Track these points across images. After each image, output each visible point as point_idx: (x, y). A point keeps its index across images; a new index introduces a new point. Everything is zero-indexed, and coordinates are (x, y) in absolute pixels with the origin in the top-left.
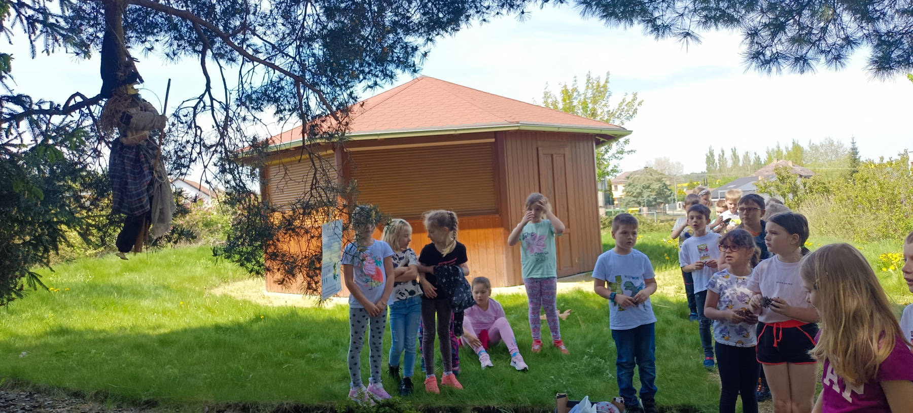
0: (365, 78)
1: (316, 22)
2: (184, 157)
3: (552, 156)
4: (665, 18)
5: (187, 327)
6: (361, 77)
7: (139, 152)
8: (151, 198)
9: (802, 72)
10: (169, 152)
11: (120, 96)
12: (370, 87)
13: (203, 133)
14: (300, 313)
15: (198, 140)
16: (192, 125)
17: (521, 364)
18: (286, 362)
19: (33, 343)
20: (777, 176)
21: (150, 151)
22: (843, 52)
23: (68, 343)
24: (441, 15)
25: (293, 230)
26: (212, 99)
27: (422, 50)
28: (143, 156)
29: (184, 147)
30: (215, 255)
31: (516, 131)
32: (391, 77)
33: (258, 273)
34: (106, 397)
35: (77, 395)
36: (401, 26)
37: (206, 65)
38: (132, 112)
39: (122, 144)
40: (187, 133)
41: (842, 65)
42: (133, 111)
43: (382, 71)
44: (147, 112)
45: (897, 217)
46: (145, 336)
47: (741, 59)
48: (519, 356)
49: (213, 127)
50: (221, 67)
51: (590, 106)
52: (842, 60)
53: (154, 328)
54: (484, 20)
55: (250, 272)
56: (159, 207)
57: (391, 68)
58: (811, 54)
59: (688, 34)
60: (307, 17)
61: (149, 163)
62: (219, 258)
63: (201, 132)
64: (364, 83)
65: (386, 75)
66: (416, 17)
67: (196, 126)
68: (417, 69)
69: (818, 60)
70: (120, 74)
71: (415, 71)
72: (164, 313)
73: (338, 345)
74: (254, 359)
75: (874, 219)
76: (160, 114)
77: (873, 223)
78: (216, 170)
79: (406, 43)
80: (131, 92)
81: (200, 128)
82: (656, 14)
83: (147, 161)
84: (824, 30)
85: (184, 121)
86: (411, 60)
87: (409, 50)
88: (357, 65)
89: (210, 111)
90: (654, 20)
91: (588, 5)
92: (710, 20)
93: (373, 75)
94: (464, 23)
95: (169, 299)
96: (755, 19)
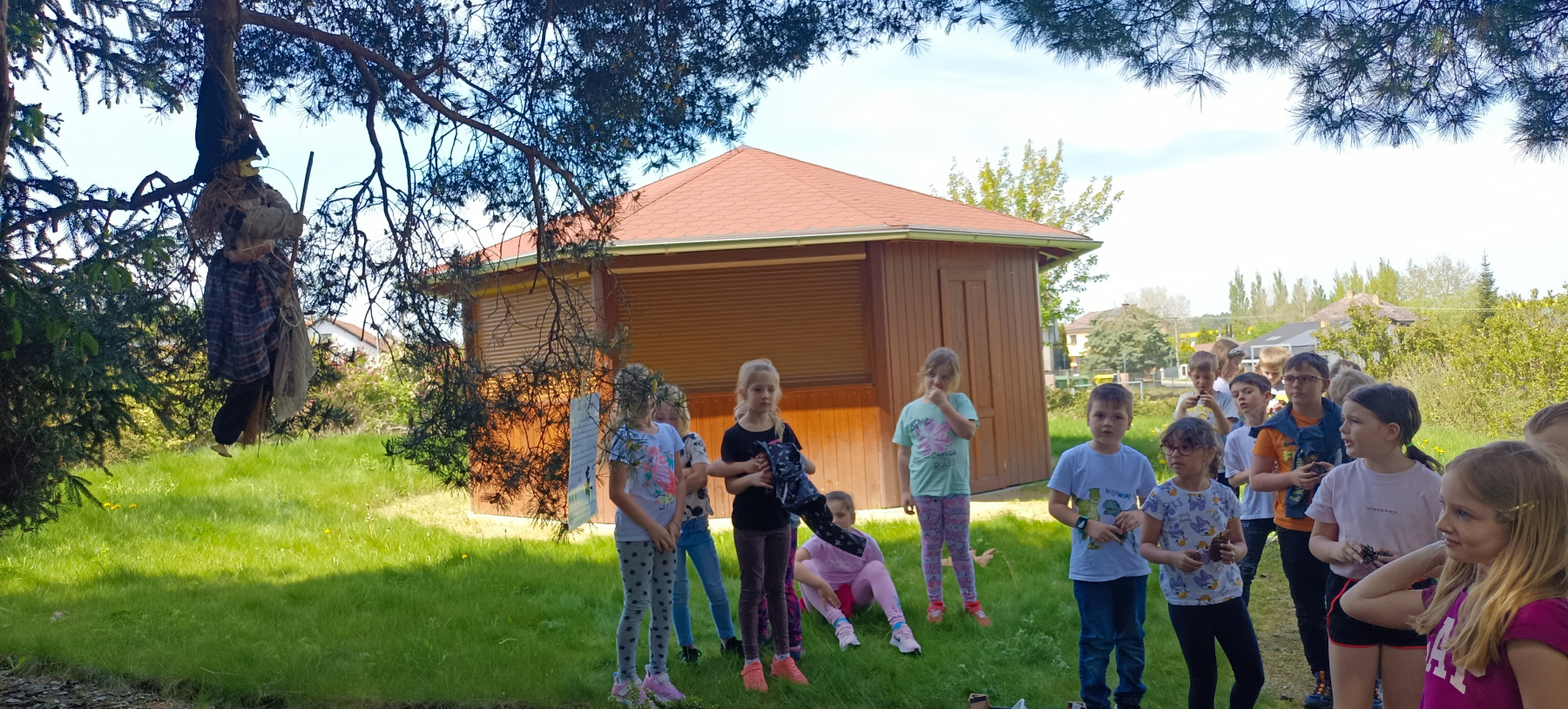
0: (646, 151)
1: (563, 55)
2: (336, 283)
3: (964, 283)
4: (1163, 47)
5: (337, 571)
6: (640, 148)
7: (256, 275)
8: (273, 356)
9: (1396, 143)
10: (310, 274)
11: (227, 180)
12: (655, 165)
13: (368, 243)
14: (529, 549)
15: (359, 255)
16: (350, 229)
17: (909, 644)
18: (505, 634)
19: (74, 596)
20: (1352, 321)
21: (275, 274)
22: (1468, 110)
23: (134, 597)
24: (776, 43)
25: (517, 410)
26: (384, 185)
27: (744, 101)
28: (262, 282)
29: (336, 266)
30: (390, 453)
31: (902, 242)
32: (692, 149)
33: (460, 484)
34: (197, 691)
35: (146, 686)
36: (709, 62)
37: (376, 128)
38: (245, 207)
39: (228, 261)
40: (341, 242)
41: (1467, 132)
42: (247, 205)
43: (676, 139)
44: (272, 208)
46: (265, 587)
47: (1291, 119)
48: (906, 629)
49: (386, 233)
50: (400, 131)
51: (1030, 198)
52: (1467, 125)
53: (280, 574)
54: (849, 52)
55: (447, 482)
56: (286, 369)
57: (692, 133)
58: (1411, 113)
59: (1202, 77)
60: (546, 47)
61: (273, 294)
62: (395, 457)
63: (366, 241)
64: (646, 160)
65: (682, 145)
66: (734, 46)
68: (735, 133)
69: (1424, 124)
70: (228, 142)
71: (732, 137)
72: (297, 547)
73: (593, 606)
74: (450, 628)
75: (1521, 398)
76: (295, 211)
77: (1520, 403)
78: (390, 305)
79: (717, 90)
80: (246, 173)
81: (363, 234)
82: (1144, 44)
83: (269, 290)
84: (1435, 71)
85: (336, 223)
86: (726, 118)
87: (723, 101)
88: (633, 129)
89: (382, 206)
90: (1142, 54)
91: (1027, 25)
92: (1238, 53)
93: (661, 145)
94: (816, 55)
95: (307, 525)
96: (1316, 51)
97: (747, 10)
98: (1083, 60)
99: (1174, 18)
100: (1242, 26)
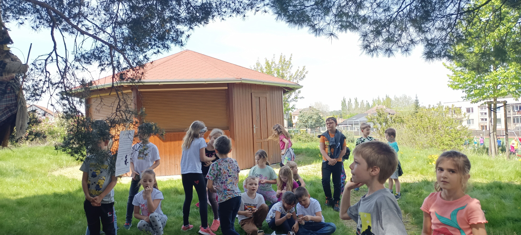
0: (152, 48)
1: (125, 14)
2: (38, 89)
3: (259, 98)
4: (321, 24)
5: (36, 194)
6: (150, 47)
9: (389, 57)
10: (28, 86)
12: (155, 53)
13: (50, 75)
15: (47, 79)
16: (44, 70)
20: (377, 113)
22: (410, 47)
24: (198, 14)
26: (57, 55)
27: (186, 33)
29: (39, 83)
30: (56, 149)
31: (240, 83)
36: (175, 19)
37: (54, 35)
38: (6, 61)
40: (40, 75)
41: (409, 54)
43: (162, 45)
44: (15, 62)
45: (437, 137)
46: (8, 200)
49: (57, 72)
50: (63, 36)
51: (281, 71)
52: (409, 52)
53: (14, 196)
54: (223, 19)
55: (77, 160)
56: (21, 120)
57: (168, 43)
58: (394, 48)
59: (331, 34)
60: (119, 11)
61: (15, 93)
62: (59, 151)
63: (50, 74)
64: (152, 51)
65: (164, 47)
66: (183, 15)
67: (46, 71)
68: (183, 44)
69: (397, 51)
71: (182, 45)
72: (21, 186)
74: (78, 213)
75: (425, 137)
77: (425, 139)
78: (58, 98)
79: (177, 29)
80: (6, 49)
81: (48, 72)
82: (316, 23)
84: (400, 35)
85: (39, 68)
86: (180, 39)
87: (179, 33)
88: (148, 40)
89: (56, 63)
90: (314, 26)
91: (280, 15)
92: (343, 28)
93: (157, 46)
94: (211, 20)
95: (25, 178)
96: (367, 28)
97: (188, 3)
98: (297, 26)
99: (325, 15)
100: (345, 19)
